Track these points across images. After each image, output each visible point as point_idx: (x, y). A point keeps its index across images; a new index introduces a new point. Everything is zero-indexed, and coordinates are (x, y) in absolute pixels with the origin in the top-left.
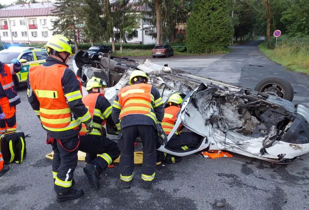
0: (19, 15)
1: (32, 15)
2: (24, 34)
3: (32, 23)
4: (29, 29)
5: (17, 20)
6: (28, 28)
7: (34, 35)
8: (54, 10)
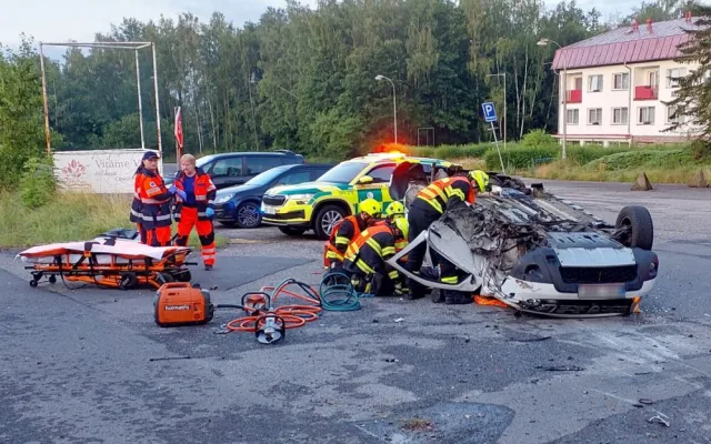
0: (614, 61)
1: (649, 58)
2: (620, 114)
3: (646, 83)
4: (635, 99)
5: (608, 74)
6: (633, 96)
7: (645, 118)
8: (687, 44)
